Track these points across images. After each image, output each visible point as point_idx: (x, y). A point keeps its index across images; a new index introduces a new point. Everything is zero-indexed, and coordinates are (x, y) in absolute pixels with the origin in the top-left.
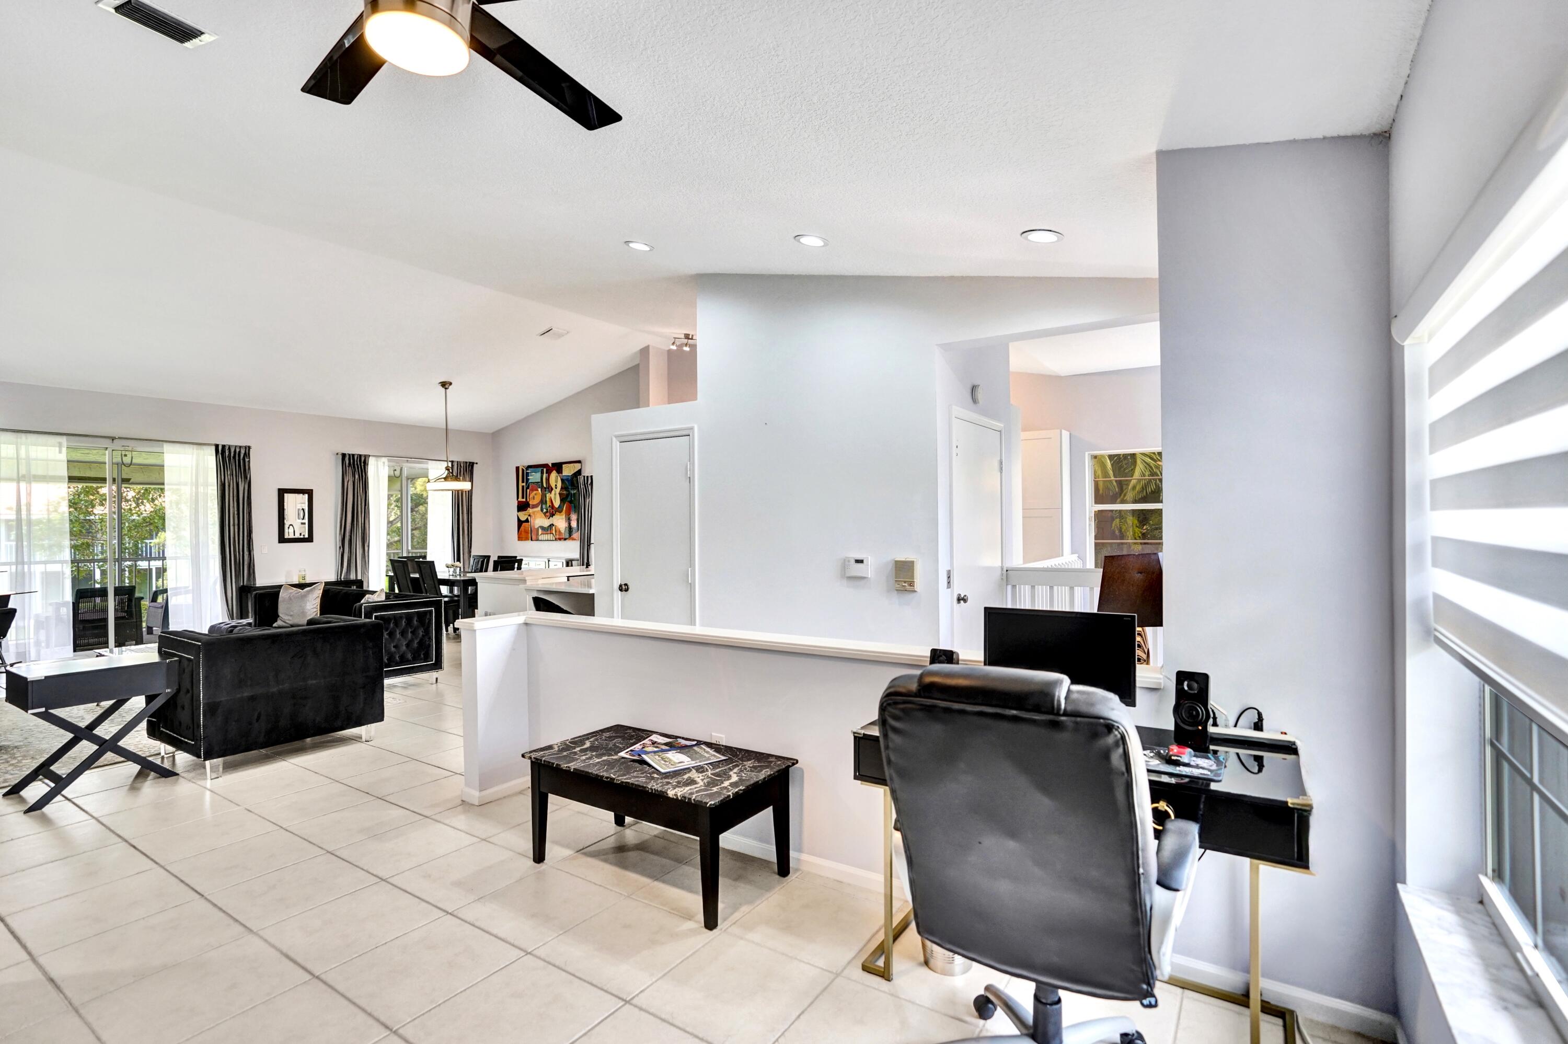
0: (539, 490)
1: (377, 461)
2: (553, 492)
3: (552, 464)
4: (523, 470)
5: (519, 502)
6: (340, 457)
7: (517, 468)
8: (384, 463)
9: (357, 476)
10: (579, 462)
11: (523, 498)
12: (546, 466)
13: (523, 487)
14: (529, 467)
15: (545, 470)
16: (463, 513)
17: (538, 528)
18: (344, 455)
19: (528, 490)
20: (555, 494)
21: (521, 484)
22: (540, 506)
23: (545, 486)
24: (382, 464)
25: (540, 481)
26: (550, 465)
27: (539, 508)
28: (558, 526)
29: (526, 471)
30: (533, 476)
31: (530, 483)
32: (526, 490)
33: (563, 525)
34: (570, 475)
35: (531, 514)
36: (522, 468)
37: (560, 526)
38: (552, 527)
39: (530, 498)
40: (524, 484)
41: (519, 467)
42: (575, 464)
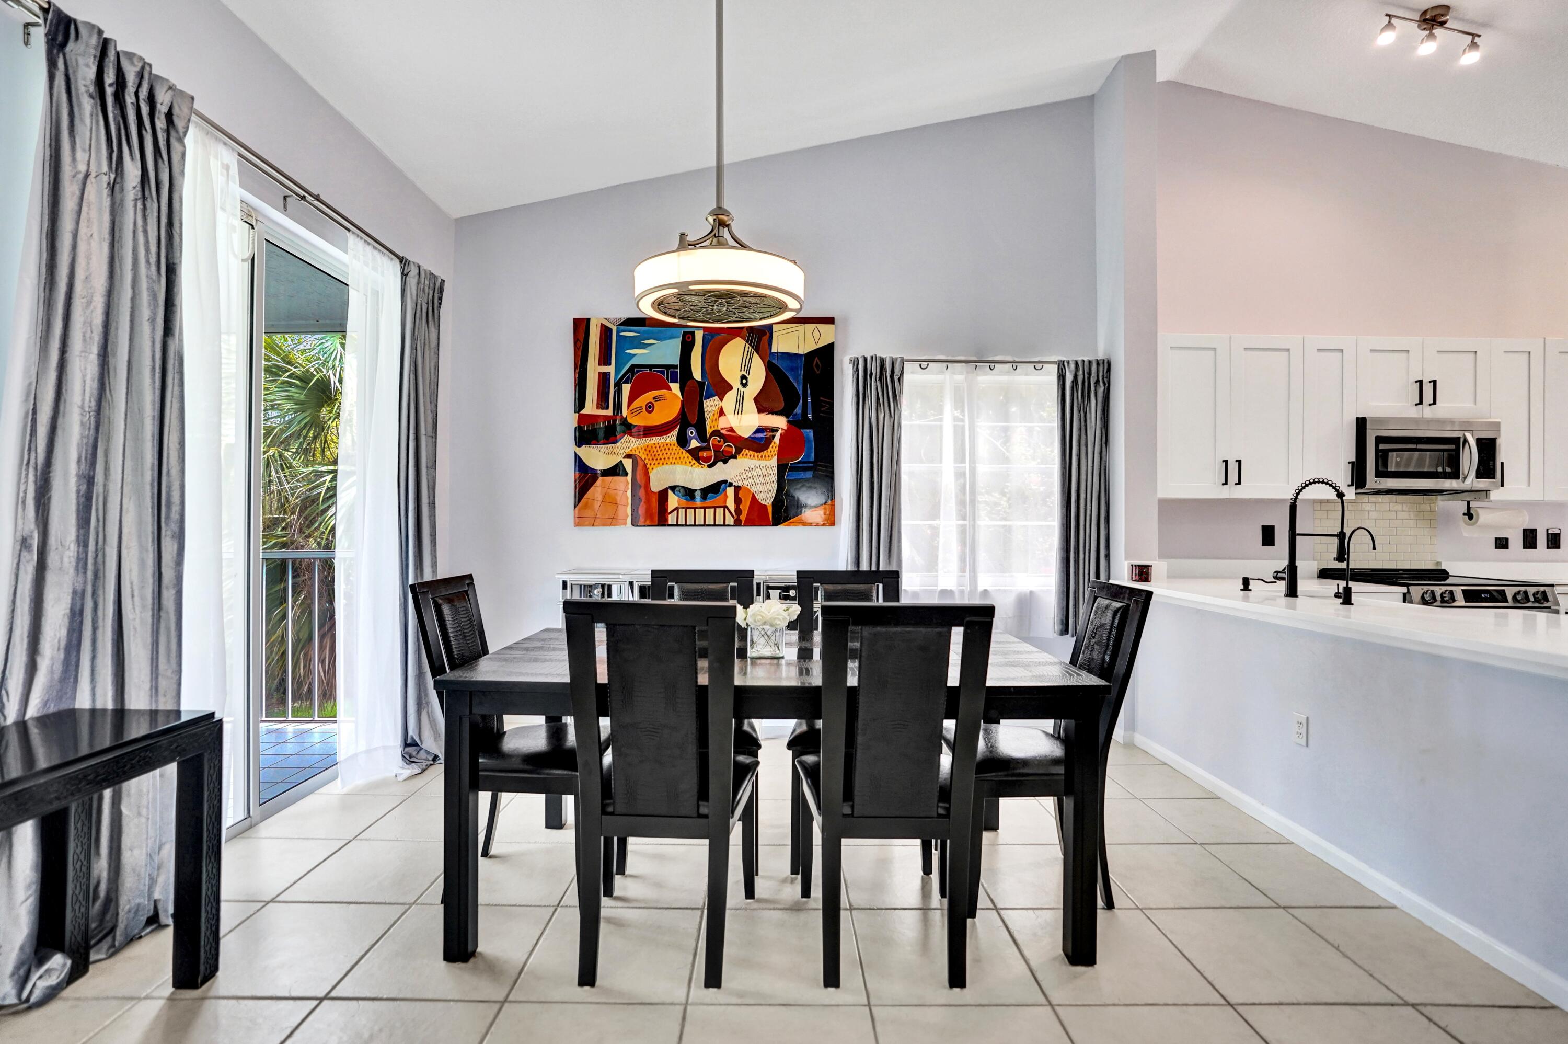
0: (675, 387)
1: (204, 146)
2: (730, 397)
4: (606, 332)
5: (583, 419)
7: (581, 326)
8: (227, 170)
10: (833, 322)
11: (602, 406)
13: (604, 376)
14: (630, 322)
15: (699, 334)
17: (663, 492)
19: (626, 388)
20: (740, 400)
21: (594, 369)
22: (675, 433)
23: (697, 375)
24: (222, 173)
25: (676, 362)
27: (670, 438)
28: (749, 487)
29: (618, 332)
30: (649, 347)
31: (633, 366)
32: (618, 385)
33: (768, 485)
34: (801, 352)
35: (637, 453)
36: (602, 325)
37: (758, 487)
38: (725, 490)
39: (631, 408)
40: (611, 369)
41: (588, 320)
42: (820, 326)
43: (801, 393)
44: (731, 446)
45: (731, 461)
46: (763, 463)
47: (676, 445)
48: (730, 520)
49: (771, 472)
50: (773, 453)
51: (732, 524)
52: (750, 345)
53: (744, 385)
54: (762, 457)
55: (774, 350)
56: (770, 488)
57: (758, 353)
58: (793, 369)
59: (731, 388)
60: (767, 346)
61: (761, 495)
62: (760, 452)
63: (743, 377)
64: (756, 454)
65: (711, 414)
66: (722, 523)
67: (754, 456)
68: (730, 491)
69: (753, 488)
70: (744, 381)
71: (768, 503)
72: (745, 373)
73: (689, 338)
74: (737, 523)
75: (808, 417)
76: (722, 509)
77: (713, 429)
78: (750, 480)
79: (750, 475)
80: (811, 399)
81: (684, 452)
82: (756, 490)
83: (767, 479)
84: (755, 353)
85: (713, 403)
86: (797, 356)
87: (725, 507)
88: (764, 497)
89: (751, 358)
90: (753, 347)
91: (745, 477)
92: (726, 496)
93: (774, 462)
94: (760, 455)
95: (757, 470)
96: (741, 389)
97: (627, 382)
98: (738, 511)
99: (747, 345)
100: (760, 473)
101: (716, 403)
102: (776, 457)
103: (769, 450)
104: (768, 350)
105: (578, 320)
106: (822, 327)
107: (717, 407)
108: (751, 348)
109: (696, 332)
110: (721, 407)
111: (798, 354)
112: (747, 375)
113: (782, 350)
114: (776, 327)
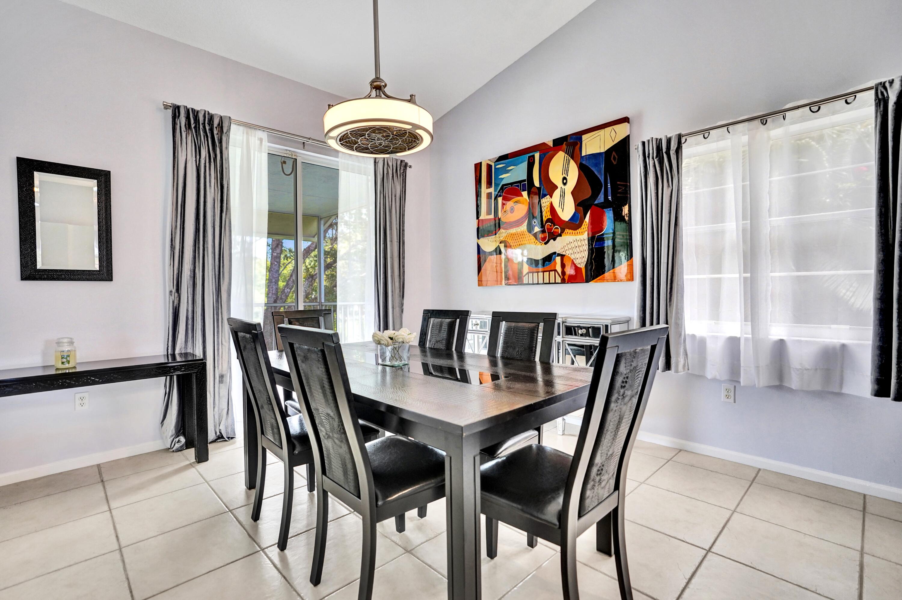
0: (525, 194)
1: (247, 133)
2: (557, 194)
3: (555, 141)
4: (489, 167)
5: (480, 222)
6: (170, 112)
7: (478, 168)
8: (261, 140)
9: (204, 153)
10: (626, 120)
11: (489, 213)
12: (541, 148)
13: (489, 194)
14: (502, 158)
15: (537, 155)
16: (391, 241)
17: (521, 263)
18: (176, 109)
19: (500, 200)
20: (563, 195)
21: (485, 191)
22: (526, 224)
23: (537, 183)
24: (258, 142)
25: (525, 177)
26: (551, 144)
27: (524, 227)
28: (570, 256)
29: (495, 166)
30: (511, 172)
31: (503, 185)
32: (496, 199)
33: (582, 253)
34: (603, 150)
35: (506, 239)
36: (487, 164)
37: (575, 255)
38: (554, 259)
39: (503, 211)
40: (492, 190)
41: (481, 163)
42: (614, 127)
43: (603, 181)
44: (558, 228)
45: (558, 238)
46: (579, 237)
47: (527, 231)
48: (559, 280)
49: (584, 243)
50: (585, 230)
51: (560, 282)
52: (568, 154)
53: (565, 184)
54: (577, 233)
55: (583, 154)
56: (584, 255)
57: (573, 159)
58: (596, 165)
59: (556, 187)
60: (579, 153)
61: (578, 260)
62: (576, 230)
63: (565, 178)
64: (574, 232)
65: (545, 208)
66: (554, 282)
67: (572, 233)
68: (558, 259)
69: (572, 256)
70: (565, 181)
71: (582, 266)
72: (565, 175)
73: (531, 160)
74: (563, 281)
75: (608, 199)
76: (554, 272)
77: (547, 218)
78: (570, 251)
79: (570, 247)
80: (611, 185)
81: (531, 235)
82: (574, 257)
83: (581, 249)
84: (571, 159)
85: (546, 201)
86: (600, 154)
88: (580, 262)
89: (568, 164)
90: (569, 156)
91: (567, 249)
92: (556, 263)
93: (585, 236)
94: (576, 232)
95: (575, 243)
96: (563, 187)
97: (500, 196)
98: (563, 273)
99: (566, 155)
100: (577, 245)
101: (548, 200)
102: (586, 233)
103: (582, 228)
104: (580, 155)
105: (476, 165)
106: (616, 127)
107: (549, 203)
108: (568, 156)
109: (535, 154)
110: (552, 202)
111: (600, 153)
112: (566, 176)
113: (589, 153)
114: (584, 137)
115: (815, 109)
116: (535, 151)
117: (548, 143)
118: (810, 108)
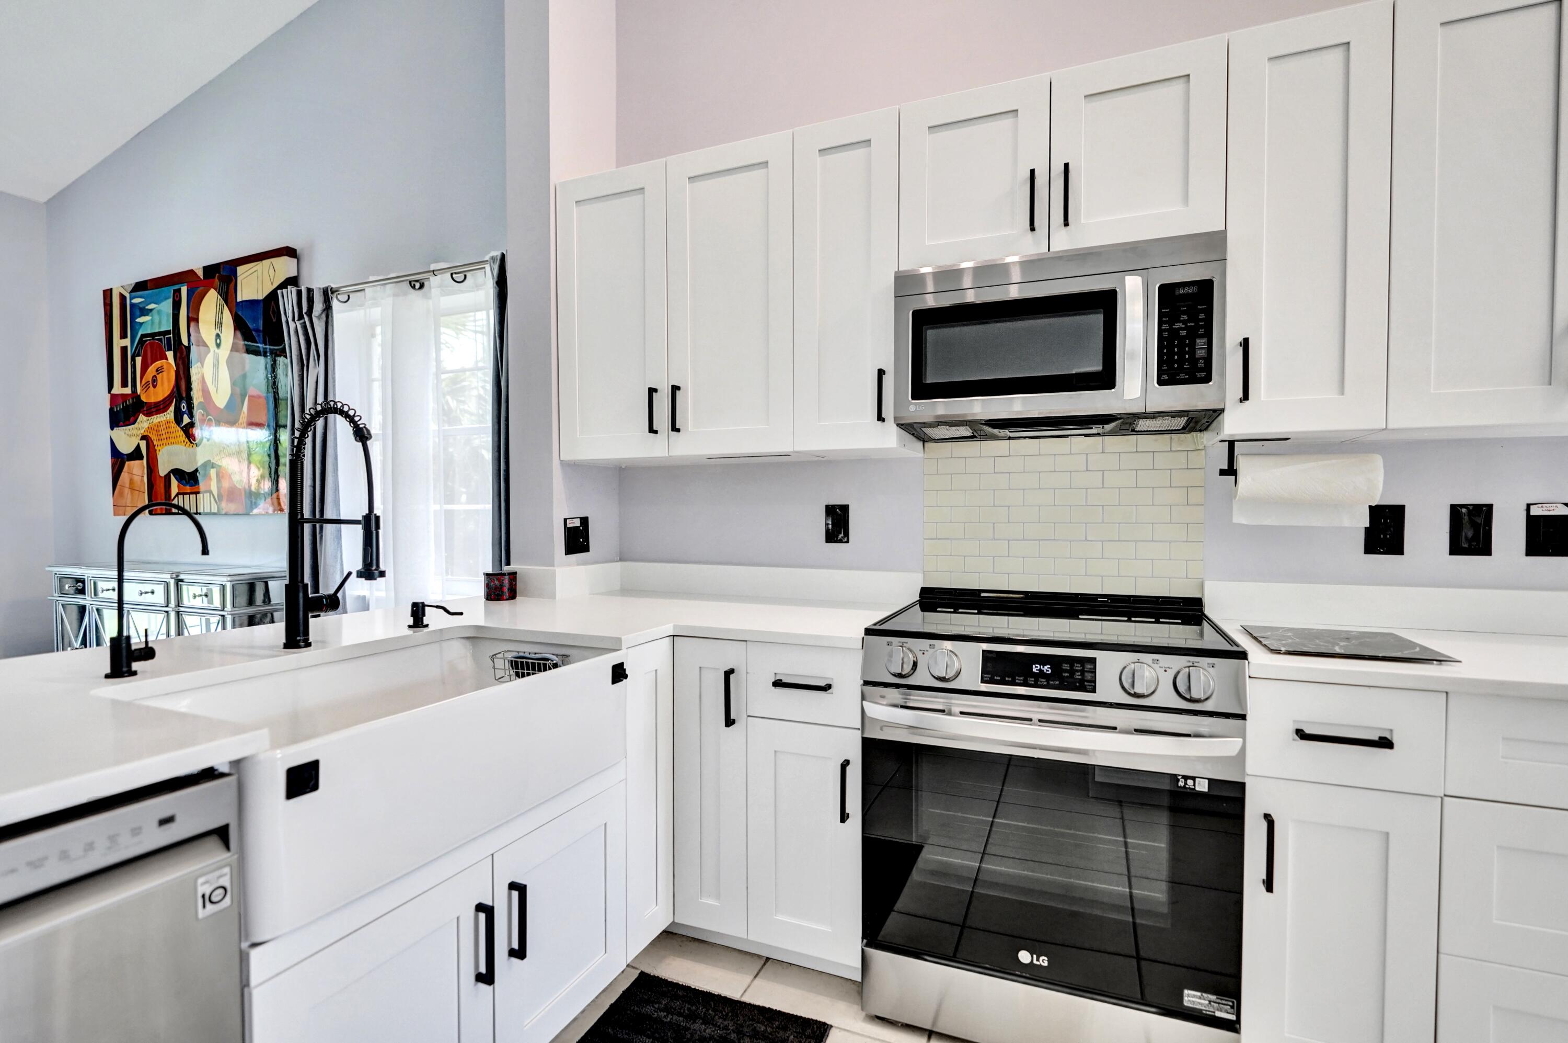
0: (170, 354)
2: (209, 361)
3: (207, 269)
4: (123, 298)
5: (114, 398)
7: (108, 298)
10: (290, 252)
11: (124, 384)
12: (186, 276)
13: (124, 350)
14: (140, 287)
15: (184, 290)
17: (167, 477)
19: (139, 360)
20: (216, 365)
21: (118, 343)
22: (172, 408)
23: (184, 338)
25: (170, 327)
26: (200, 274)
27: (170, 414)
28: (226, 467)
29: (131, 299)
30: (152, 313)
31: (143, 336)
32: (133, 360)
33: (241, 465)
34: (261, 298)
35: (149, 434)
36: (120, 293)
37: (233, 467)
38: (209, 473)
39: (143, 382)
40: (127, 342)
41: (111, 290)
42: (274, 260)
44: (212, 420)
47: (174, 422)
48: (214, 508)
49: (242, 449)
50: (243, 426)
51: (216, 512)
52: (221, 296)
53: (218, 346)
55: (239, 299)
56: (243, 468)
57: (227, 306)
58: (254, 319)
59: (208, 350)
60: (234, 296)
61: (236, 476)
62: (232, 425)
63: (218, 336)
65: (196, 384)
66: (209, 511)
67: (229, 429)
68: (213, 473)
69: (229, 468)
70: (218, 341)
71: (242, 485)
72: (218, 331)
73: (177, 296)
74: (219, 511)
76: (208, 494)
77: (198, 400)
78: (227, 459)
79: (225, 453)
81: (179, 429)
82: (232, 470)
83: (238, 457)
84: (224, 305)
85: (197, 371)
86: (258, 302)
87: (211, 492)
88: (238, 479)
89: (222, 313)
90: (223, 298)
91: (221, 455)
92: (210, 479)
93: (244, 436)
94: (232, 427)
95: (232, 446)
96: (217, 350)
97: (138, 355)
98: (219, 496)
99: (219, 296)
100: (234, 450)
101: (198, 369)
102: (245, 431)
103: (238, 421)
104: (235, 301)
105: (105, 292)
106: (276, 261)
107: (200, 375)
108: (221, 300)
109: (182, 288)
110: (203, 374)
111: (258, 300)
112: (220, 333)
113: (244, 299)
114: (240, 270)
115: (459, 277)
116: (181, 283)
117: (196, 271)
118: (452, 274)
